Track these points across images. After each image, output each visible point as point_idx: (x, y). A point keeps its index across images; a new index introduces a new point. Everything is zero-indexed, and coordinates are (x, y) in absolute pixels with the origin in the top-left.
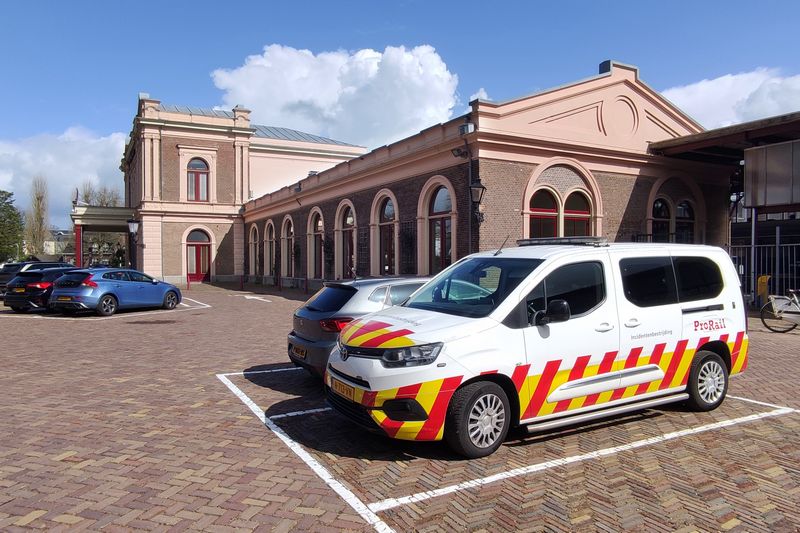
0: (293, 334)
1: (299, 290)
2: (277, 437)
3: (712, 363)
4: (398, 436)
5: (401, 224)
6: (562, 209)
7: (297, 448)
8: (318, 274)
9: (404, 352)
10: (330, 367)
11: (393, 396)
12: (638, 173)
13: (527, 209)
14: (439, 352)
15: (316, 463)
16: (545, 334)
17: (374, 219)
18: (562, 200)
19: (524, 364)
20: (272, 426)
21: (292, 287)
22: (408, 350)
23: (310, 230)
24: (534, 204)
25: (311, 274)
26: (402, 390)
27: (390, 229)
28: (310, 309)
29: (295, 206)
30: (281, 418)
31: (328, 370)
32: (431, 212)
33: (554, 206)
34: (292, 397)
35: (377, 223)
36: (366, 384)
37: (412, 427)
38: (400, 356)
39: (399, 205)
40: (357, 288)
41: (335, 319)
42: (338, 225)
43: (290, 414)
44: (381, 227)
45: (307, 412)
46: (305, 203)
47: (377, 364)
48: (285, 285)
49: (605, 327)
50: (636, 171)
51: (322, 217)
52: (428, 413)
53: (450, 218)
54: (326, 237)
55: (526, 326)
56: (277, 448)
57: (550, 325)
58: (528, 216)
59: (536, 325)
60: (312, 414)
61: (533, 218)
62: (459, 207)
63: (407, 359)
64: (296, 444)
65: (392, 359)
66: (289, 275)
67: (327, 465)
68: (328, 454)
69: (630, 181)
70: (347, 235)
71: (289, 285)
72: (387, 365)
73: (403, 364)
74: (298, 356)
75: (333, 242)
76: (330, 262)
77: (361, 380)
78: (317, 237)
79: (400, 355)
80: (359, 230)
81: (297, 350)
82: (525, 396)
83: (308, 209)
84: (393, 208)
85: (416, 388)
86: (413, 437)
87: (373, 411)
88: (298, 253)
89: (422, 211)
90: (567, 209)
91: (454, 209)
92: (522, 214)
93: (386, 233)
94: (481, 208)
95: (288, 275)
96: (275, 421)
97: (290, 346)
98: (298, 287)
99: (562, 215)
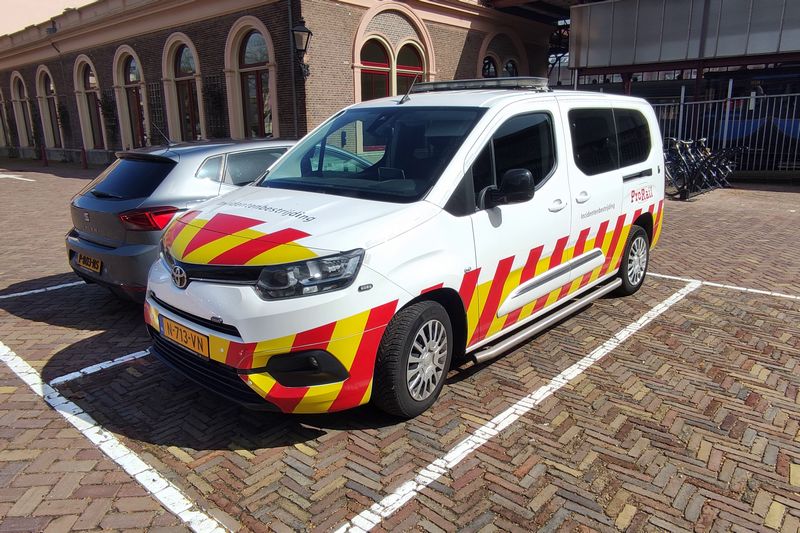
0: (73, 234)
1: (74, 163)
2: (69, 426)
3: (639, 238)
4: (297, 410)
5: (205, 80)
6: (394, 64)
7: (112, 446)
8: (98, 144)
9: (297, 270)
10: (153, 297)
11: (287, 348)
12: (469, 27)
13: (358, 62)
14: (359, 265)
15: (155, 475)
16: (496, 221)
17: (167, 72)
18: (394, 53)
19: (473, 268)
20: (58, 400)
21: (64, 162)
22: (302, 265)
23: (78, 86)
24: (365, 57)
25: (88, 144)
26: (301, 337)
27: (191, 84)
28: (99, 195)
29: (51, 54)
30: (74, 381)
31: (149, 300)
32: (242, 64)
33: (386, 61)
34: (87, 334)
35: (172, 77)
36: (232, 331)
37: (323, 394)
38: (292, 277)
39: (199, 54)
40: (176, 159)
41: (144, 210)
42: (117, 80)
43: (89, 370)
44: (177, 83)
45: (118, 361)
46: (65, 49)
47: (248, 293)
48: (53, 158)
49: (557, 206)
50: (468, 24)
51: (92, 67)
52: (348, 368)
53: (267, 71)
54: (104, 95)
55: (474, 212)
56: (73, 452)
57: (503, 208)
58: (359, 70)
59: (486, 208)
60: (126, 365)
61: (364, 73)
62: (278, 58)
63: (303, 282)
64: (108, 434)
65: (276, 283)
66: (57, 145)
67: (177, 475)
68: (173, 450)
69: (462, 35)
70: (132, 94)
71: (60, 158)
72: (267, 295)
73: (297, 291)
74: (89, 269)
75: (114, 102)
76: (114, 129)
77: (221, 324)
78: (91, 96)
79: (291, 275)
80: (148, 87)
81: (86, 260)
82: (473, 315)
83: (71, 57)
84: (192, 58)
85: (327, 331)
86: (326, 408)
87: (250, 376)
88: (66, 117)
89: (230, 61)
90: (400, 64)
91: (272, 58)
92: (353, 67)
93: (185, 89)
94: (306, 59)
95: (56, 147)
96: (62, 389)
97: (72, 254)
98: (72, 161)
99: (395, 70)
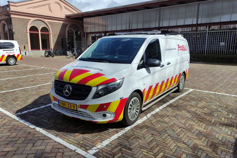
12: (62, 23)
18: (39, 29)
24: (31, 30)
32: (4, 31)
50: (62, 22)
58: (29, 33)
69: (60, 25)
89: (1, 30)
91: (8, 30)
94: (13, 31)
99: (40, 33)
